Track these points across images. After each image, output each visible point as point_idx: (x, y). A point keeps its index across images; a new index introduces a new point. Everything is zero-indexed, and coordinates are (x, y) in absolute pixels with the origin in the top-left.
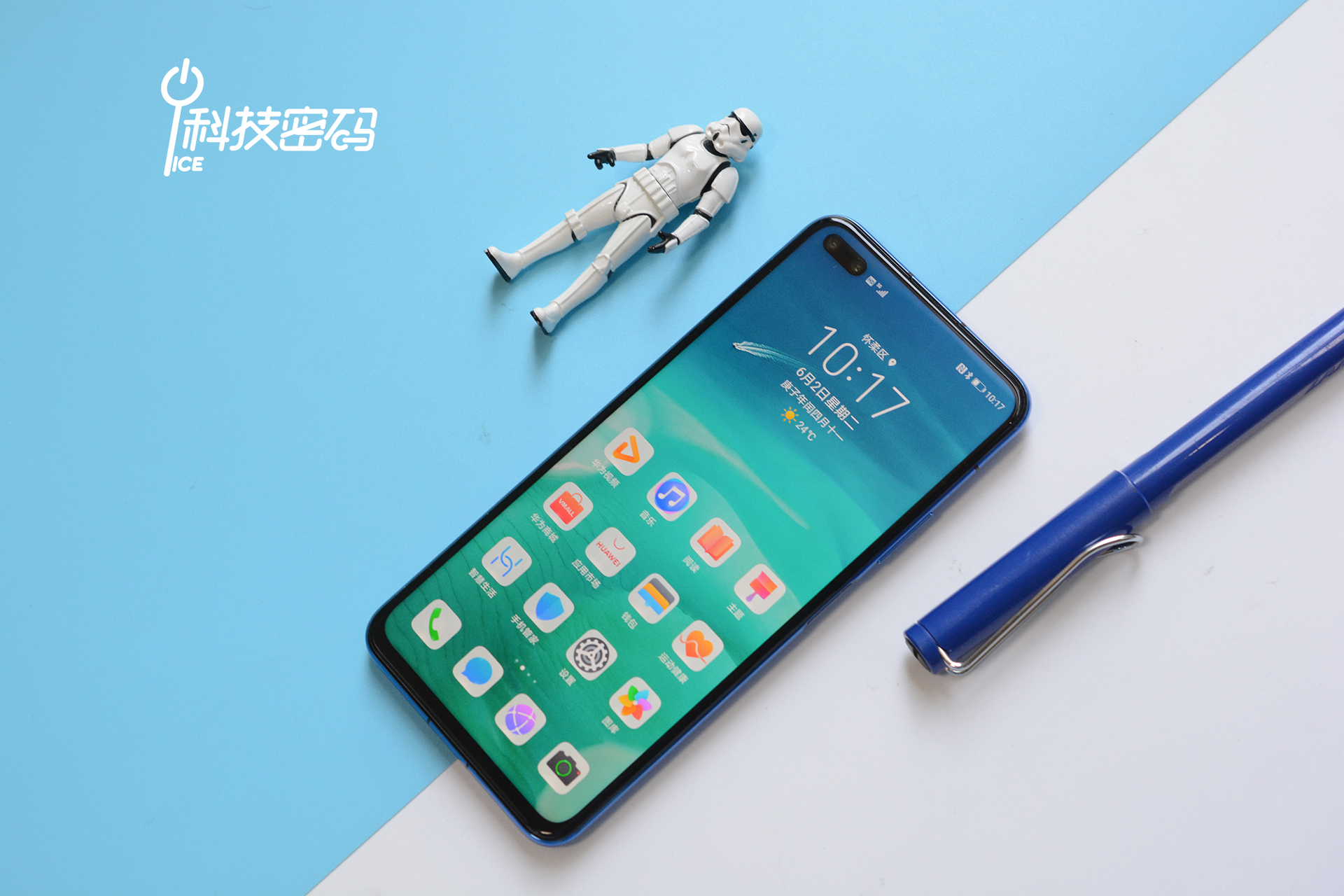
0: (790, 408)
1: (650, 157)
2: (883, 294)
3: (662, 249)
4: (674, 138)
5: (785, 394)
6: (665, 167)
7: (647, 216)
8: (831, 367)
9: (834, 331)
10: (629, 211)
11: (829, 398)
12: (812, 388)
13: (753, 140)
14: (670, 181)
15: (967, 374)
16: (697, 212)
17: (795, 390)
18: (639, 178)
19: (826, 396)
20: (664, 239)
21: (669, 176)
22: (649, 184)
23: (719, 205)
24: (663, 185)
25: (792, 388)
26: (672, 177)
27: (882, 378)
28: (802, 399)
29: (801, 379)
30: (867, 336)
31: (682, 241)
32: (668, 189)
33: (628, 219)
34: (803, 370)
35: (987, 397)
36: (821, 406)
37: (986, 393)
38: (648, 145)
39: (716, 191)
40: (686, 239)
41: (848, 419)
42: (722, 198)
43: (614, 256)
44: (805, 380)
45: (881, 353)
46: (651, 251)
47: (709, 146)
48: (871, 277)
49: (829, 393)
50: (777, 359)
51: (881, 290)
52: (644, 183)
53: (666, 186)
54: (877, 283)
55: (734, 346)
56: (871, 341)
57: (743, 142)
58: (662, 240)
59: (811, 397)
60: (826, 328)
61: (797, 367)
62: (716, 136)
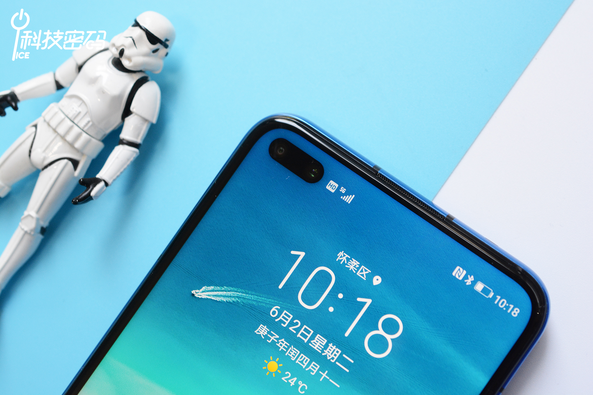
0: (271, 358)
1: (59, 87)
2: (349, 199)
3: (88, 198)
4: (80, 62)
5: (261, 341)
6: (74, 100)
7: (66, 161)
8: (309, 298)
9: (302, 254)
10: (44, 159)
11: (313, 338)
12: (291, 328)
13: (166, 46)
14: (82, 115)
15: (468, 279)
16: (122, 142)
17: (272, 335)
18: (47, 119)
19: (309, 336)
20: (88, 187)
21: (80, 109)
22: (59, 124)
23: (145, 129)
24: (76, 121)
25: (268, 333)
26: (83, 110)
27: (369, 301)
28: (282, 344)
29: (276, 320)
30: (341, 253)
31: (109, 181)
32: (82, 125)
33: (46, 167)
34: (277, 309)
35: (496, 302)
36: (306, 349)
37: (494, 298)
38: (54, 75)
39: (136, 114)
40: (114, 177)
41: (341, 359)
42: (145, 120)
43: (42, 212)
44: (281, 321)
45: (362, 271)
46: (75, 203)
47: (118, 64)
48: (332, 182)
49: (312, 332)
50: (245, 301)
51: (346, 194)
52: (53, 124)
53: (79, 122)
54: (339, 188)
55: (193, 295)
56: (347, 258)
57: (155, 51)
58: (85, 188)
59: (293, 340)
60: (293, 252)
61: (268, 306)
62: (122, 53)
